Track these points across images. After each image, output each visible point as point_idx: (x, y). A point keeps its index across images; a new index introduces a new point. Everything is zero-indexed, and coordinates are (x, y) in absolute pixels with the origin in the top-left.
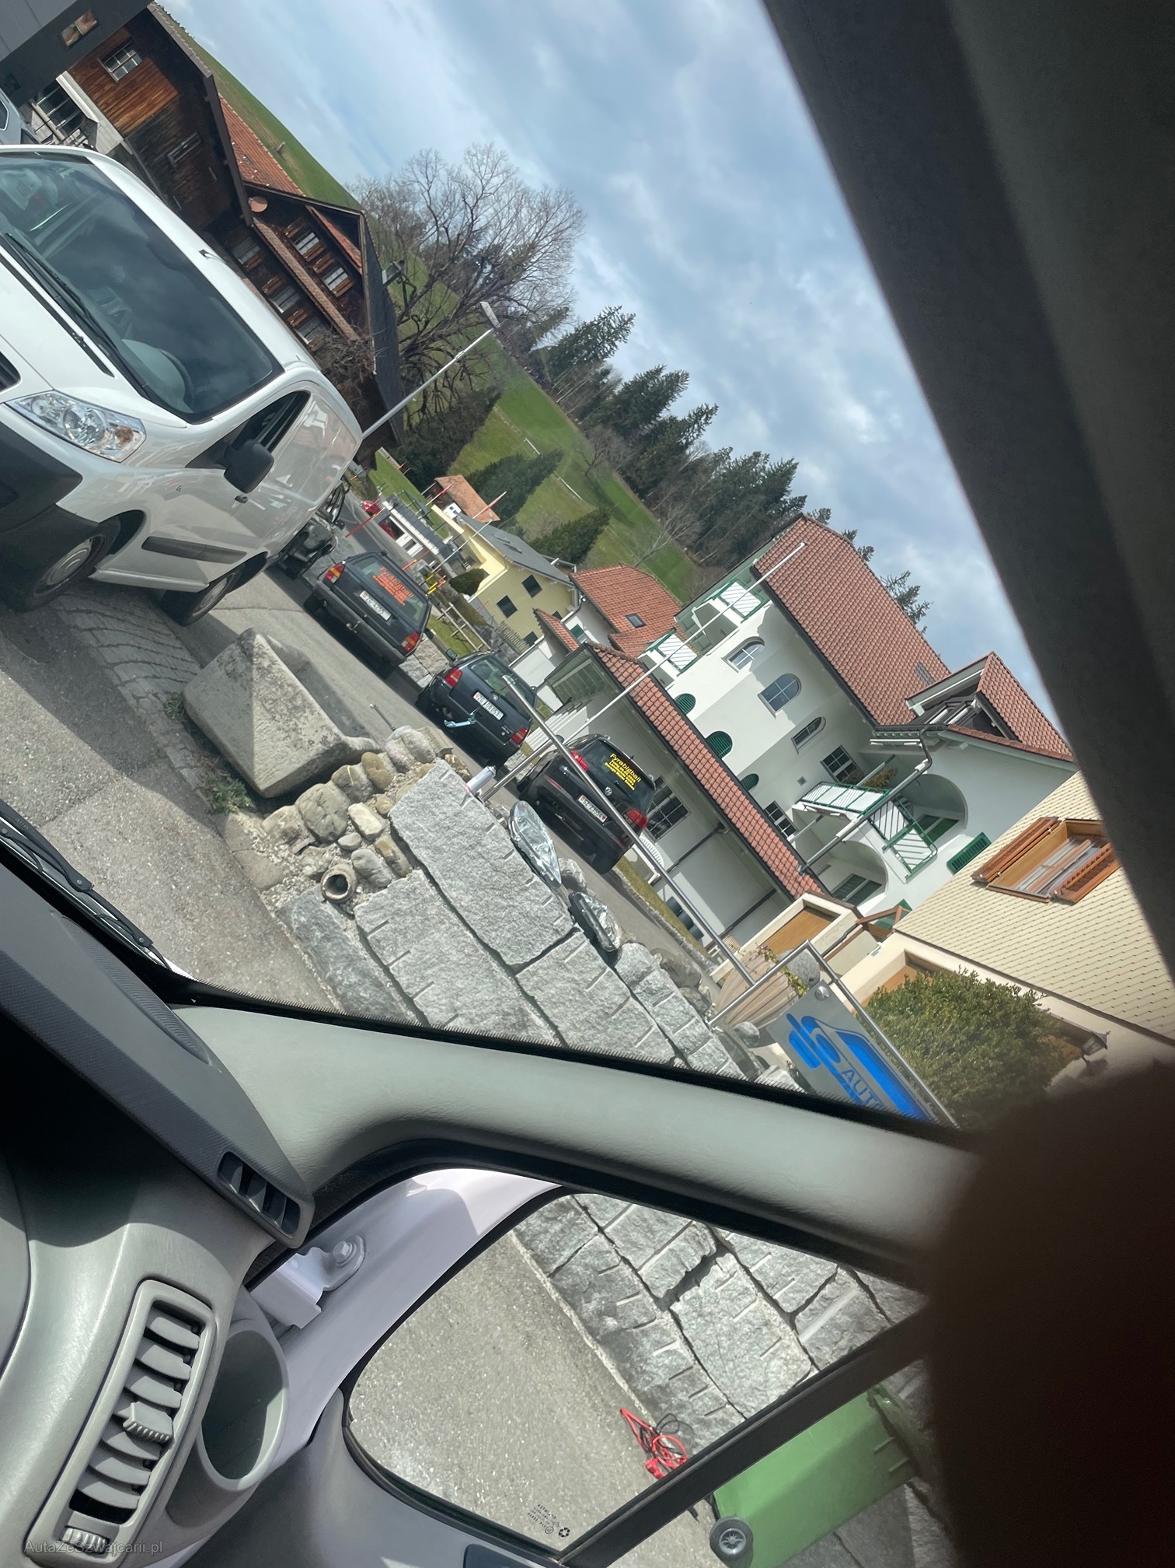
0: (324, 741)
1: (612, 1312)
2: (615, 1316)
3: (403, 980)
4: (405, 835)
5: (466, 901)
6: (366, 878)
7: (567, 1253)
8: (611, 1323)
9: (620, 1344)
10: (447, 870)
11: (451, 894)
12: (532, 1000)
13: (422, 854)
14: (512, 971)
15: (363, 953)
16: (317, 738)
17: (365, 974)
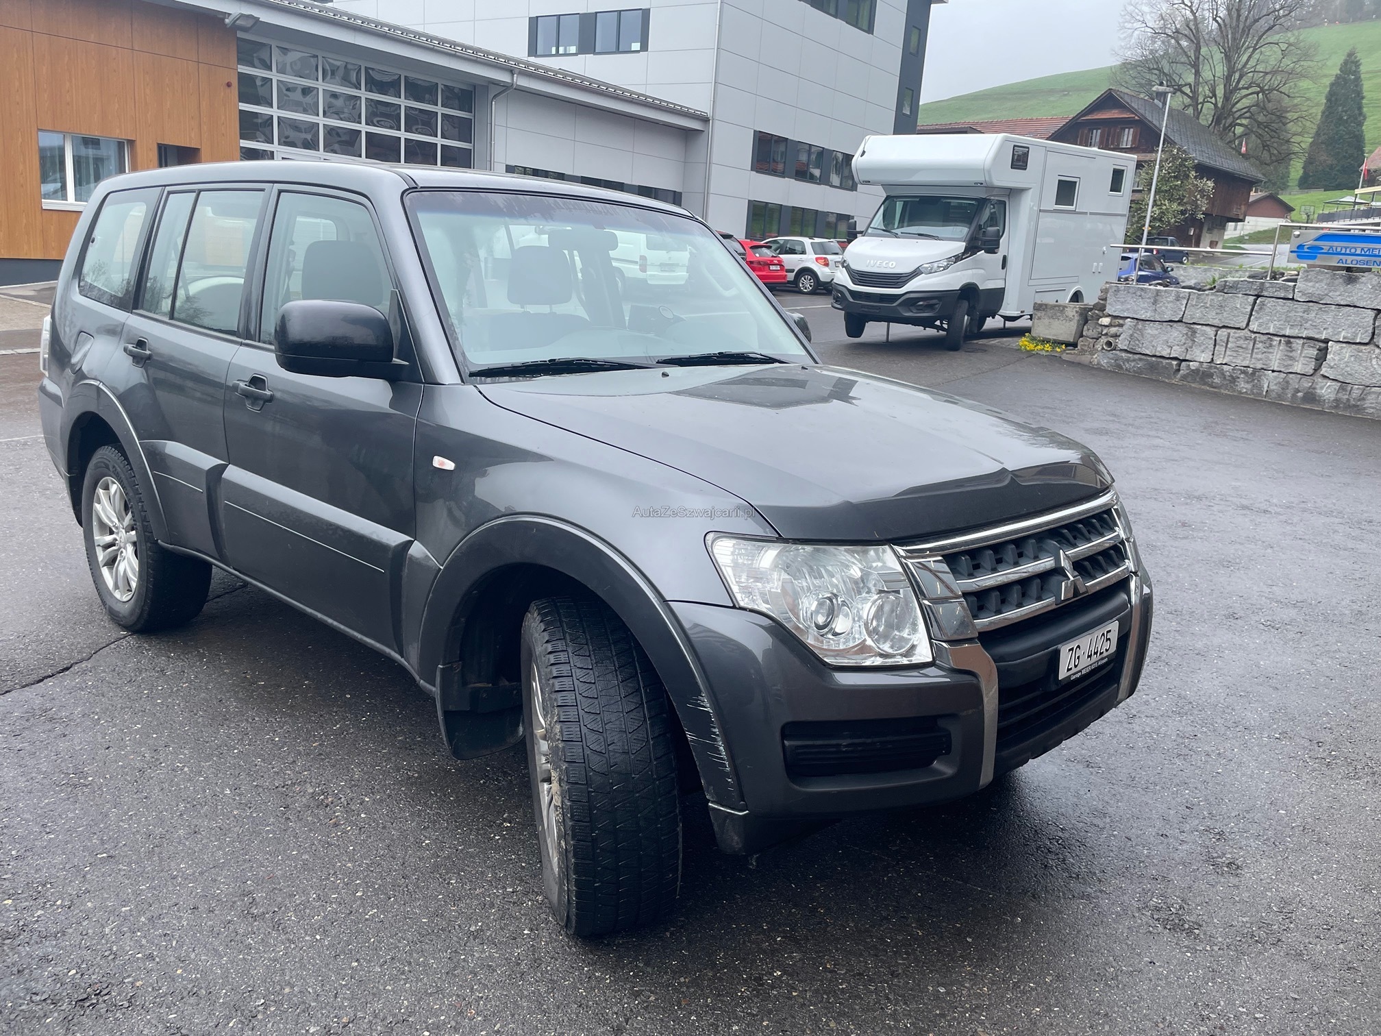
0: (1077, 312)
1: (1298, 391)
2: (1299, 391)
3: (1148, 352)
4: (1114, 314)
5: (1148, 315)
6: (1116, 336)
7: (1266, 386)
8: (1300, 394)
9: (1311, 397)
10: (1135, 312)
11: (1143, 317)
12: (1194, 323)
13: (1126, 315)
14: (1180, 321)
15: (1129, 355)
16: (1074, 313)
17: (1134, 360)
